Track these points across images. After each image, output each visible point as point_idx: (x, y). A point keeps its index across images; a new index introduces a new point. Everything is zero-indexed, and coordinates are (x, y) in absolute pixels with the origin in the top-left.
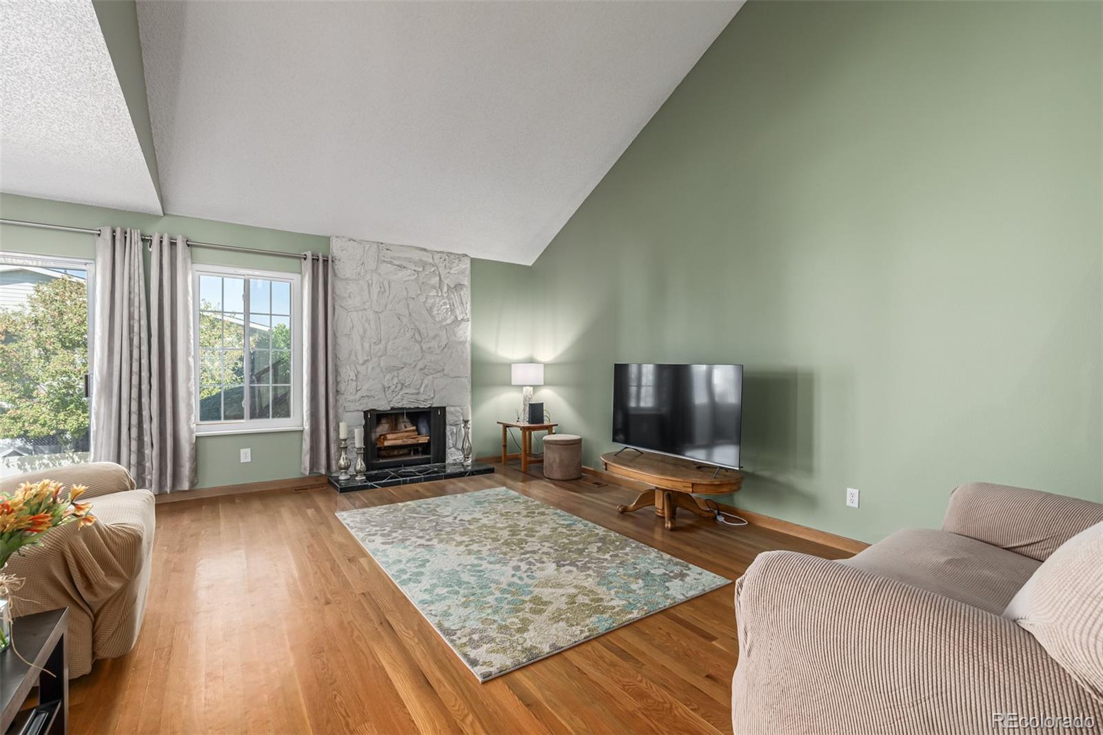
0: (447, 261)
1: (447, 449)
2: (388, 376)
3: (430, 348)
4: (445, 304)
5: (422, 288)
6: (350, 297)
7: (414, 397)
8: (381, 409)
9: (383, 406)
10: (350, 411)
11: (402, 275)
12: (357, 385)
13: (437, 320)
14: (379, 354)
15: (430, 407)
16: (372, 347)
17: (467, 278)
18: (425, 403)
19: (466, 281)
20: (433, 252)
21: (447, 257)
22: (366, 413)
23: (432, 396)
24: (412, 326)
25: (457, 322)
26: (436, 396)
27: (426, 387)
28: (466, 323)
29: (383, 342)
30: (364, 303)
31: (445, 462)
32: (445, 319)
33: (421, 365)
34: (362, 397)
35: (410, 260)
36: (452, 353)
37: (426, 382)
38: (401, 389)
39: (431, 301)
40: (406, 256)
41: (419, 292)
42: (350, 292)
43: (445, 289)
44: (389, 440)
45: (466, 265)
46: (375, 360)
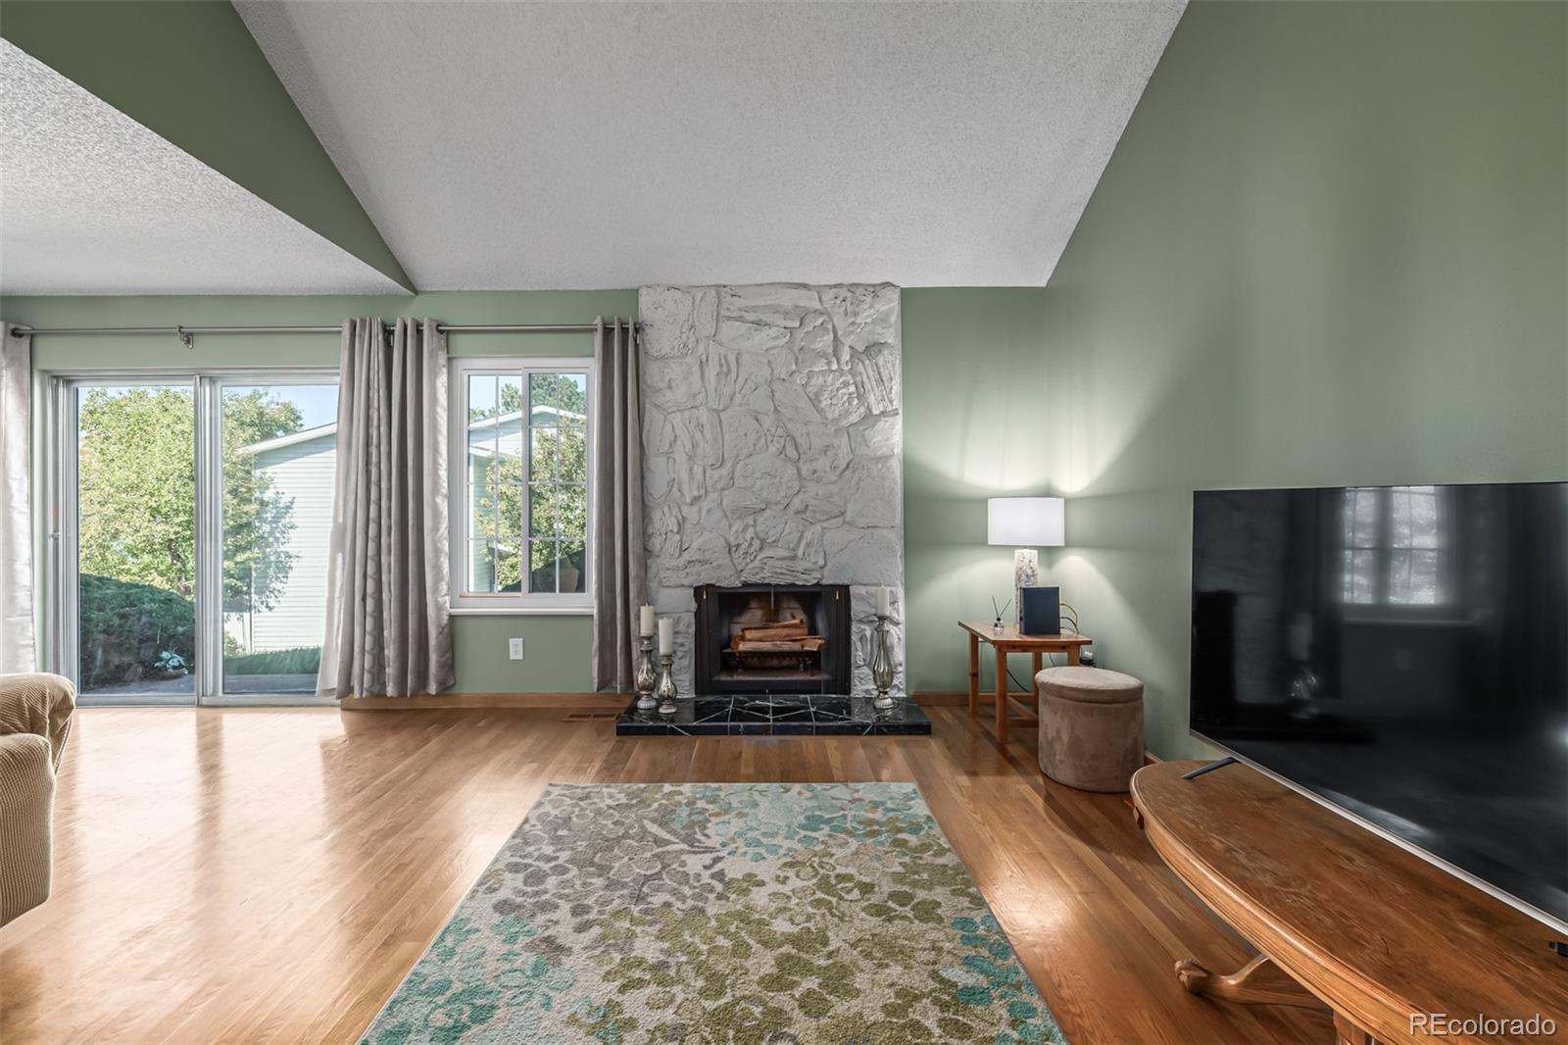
0: (848, 303)
1: (853, 669)
2: (737, 525)
3: (815, 472)
4: (846, 384)
5: (800, 358)
6: (670, 387)
7: (784, 564)
8: (723, 584)
9: (729, 580)
10: (670, 587)
11: (763, 338)
12: (681, 540)
13: (830, 416)
14: (720, 486)
15: (818, 584)
16: (708, 475)
17: (892, 330)
18: (806, 577)
19: (891, 337)
20: (820, 289)
21: (849, 294)
22: (698, 591)
23: (821, 562)
24: (780, 432)
25: (869, 418)
26: (829, 565)
27: (808, 545)
28: (890, 419)
29: (728, 464)
30: (694, 396)
31: (849, 693)
32: (848, 413)
33: (797, 503)
34: (689, 562)
35: (775, 309)
36: (860, 479)
37: (808, 535)
38: (761, 549)
39: (817, 381)
40: (769, 303)
41: (794, 367)
42: (670, 380)
43: (846, 356)
44: (749, 640)
45: (891, 303)
46: (713, 496)
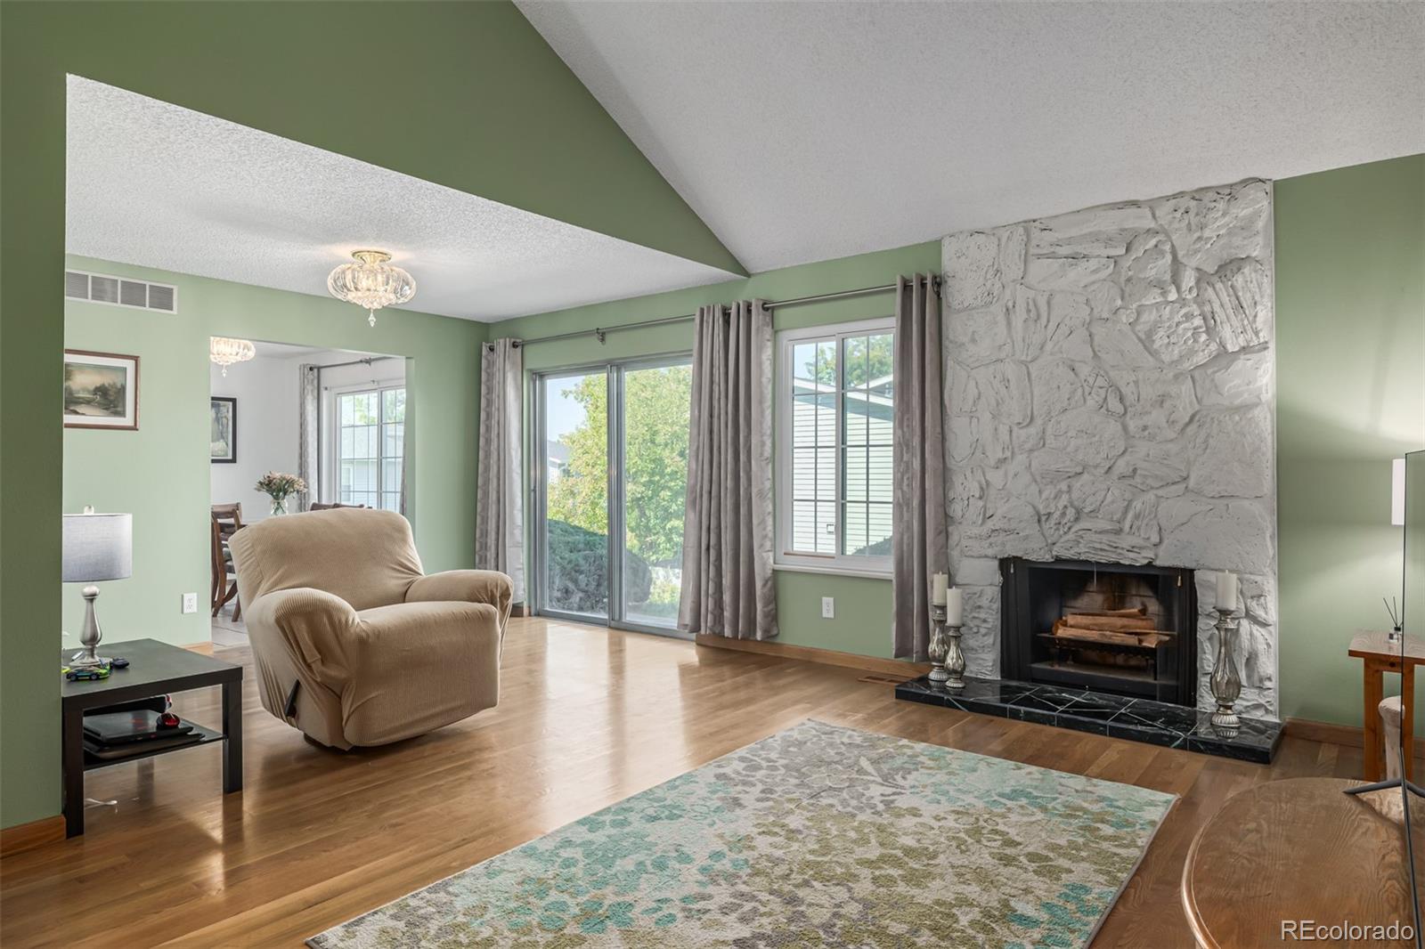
0: (1192, 214)
1: (1199, 675)
2: (1049, 492)
3: (1145, 428)
4: (1189, 317)
5: (1127, 290)
6: (973, 341)
7: (1105, 538)
8: (1033, 558)
9: (1038, 552)
10: (972, 557)
11: (1079, 274)
12: (985, 507)
13: (1166, 358)
14: (1028, 446)
15: (1150, 565)
16: (1014, 434)
17: (1260, 239)
18: (1131, 555)
19: (1259, 247)
20: (1152, 204)
21: (1193, 203)
22: (1004, 563)
23: (1155, 538)
24: (1100, 381)
25: (1223, 357)
26: (1166, 542)
27: (1137, 517)
28: (1255, 357)
29: (1039, 422)
30: (1000, 347)
31: (1195, 706)
32: (1192, 352)
33: (1121, 466)
34: (993, 531)
35: (1095, 237)
36: (1208, 436)
37: (1137, 505)
38: (1077, 519)
39: (1149, 317)
40: (1085, 231)
41: (1119, 302)
42: (974, 332)
43: (1189, 279)
44: (1071, 626)
45: (1260, 205)
46: (1021, 458)
